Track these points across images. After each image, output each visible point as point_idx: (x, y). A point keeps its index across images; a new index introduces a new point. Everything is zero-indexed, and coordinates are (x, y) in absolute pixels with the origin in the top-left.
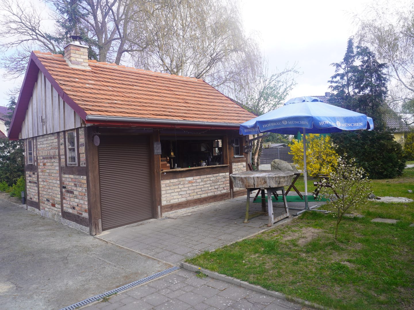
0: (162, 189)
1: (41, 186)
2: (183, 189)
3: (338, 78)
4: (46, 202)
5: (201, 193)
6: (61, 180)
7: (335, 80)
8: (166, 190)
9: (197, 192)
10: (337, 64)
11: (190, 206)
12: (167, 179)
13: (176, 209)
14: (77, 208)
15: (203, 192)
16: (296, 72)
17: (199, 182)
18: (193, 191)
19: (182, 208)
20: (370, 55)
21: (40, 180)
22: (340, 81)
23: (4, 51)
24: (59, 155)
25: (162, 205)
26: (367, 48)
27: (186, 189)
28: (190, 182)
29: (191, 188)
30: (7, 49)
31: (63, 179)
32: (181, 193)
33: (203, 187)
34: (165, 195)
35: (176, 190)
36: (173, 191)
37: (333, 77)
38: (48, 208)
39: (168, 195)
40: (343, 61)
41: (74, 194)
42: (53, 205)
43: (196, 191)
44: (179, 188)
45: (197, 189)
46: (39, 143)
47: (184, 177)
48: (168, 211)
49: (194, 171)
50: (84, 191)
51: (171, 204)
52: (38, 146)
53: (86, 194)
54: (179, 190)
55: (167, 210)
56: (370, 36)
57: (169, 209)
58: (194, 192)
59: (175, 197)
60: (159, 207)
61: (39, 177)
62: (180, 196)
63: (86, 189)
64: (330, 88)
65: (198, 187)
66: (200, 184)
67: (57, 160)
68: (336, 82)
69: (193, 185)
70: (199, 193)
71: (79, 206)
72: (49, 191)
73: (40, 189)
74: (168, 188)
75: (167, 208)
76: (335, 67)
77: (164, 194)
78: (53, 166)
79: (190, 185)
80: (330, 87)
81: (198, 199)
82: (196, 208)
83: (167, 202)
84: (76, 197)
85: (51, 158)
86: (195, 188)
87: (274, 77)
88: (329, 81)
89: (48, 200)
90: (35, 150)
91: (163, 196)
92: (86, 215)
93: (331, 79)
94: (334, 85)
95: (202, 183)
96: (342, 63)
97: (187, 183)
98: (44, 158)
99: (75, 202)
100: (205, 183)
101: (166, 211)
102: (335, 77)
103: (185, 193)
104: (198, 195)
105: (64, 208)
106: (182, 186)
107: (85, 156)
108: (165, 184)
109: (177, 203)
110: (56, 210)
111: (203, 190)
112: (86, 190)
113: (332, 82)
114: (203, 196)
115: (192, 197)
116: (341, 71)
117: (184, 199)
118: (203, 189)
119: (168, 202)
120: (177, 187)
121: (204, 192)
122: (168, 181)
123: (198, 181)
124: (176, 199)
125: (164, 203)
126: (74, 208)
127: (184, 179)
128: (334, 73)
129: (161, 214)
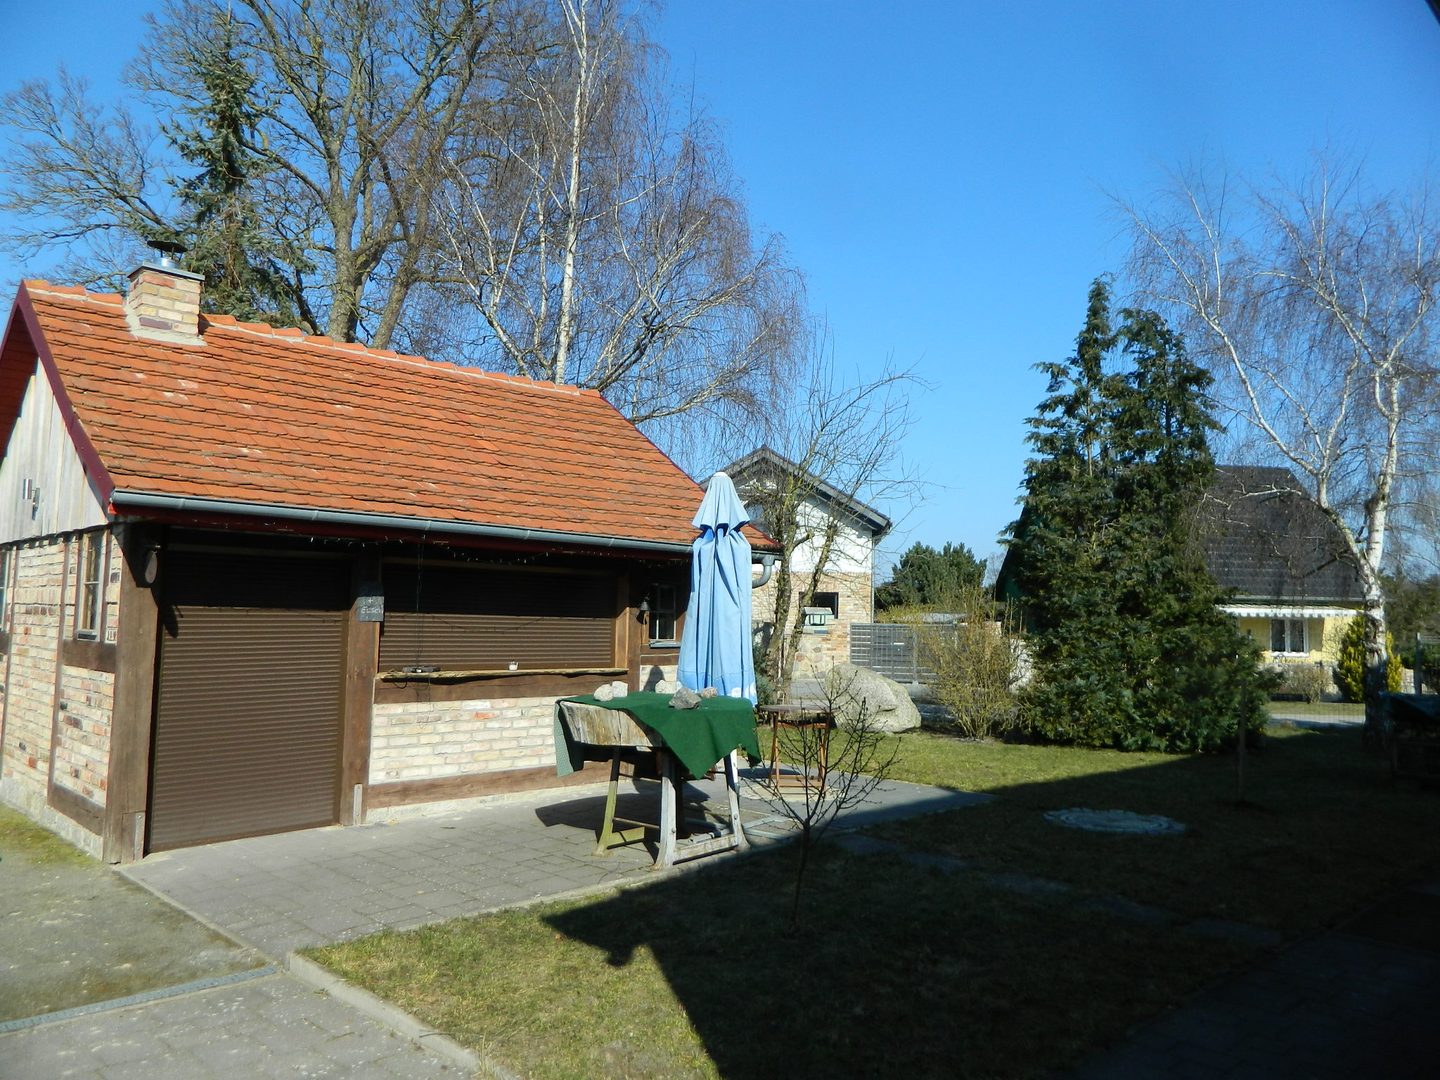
0: (375, 732)
1: (11, 699)
2: (449, 738)
3: (1060, 411)
4: (18, 752)
5: (515, 753)
6: (57, 684)
7: (1049, 416)
8: (388, 736)
9: (501, 750)
10: (1052, 365)
11: (470, 794)
12: (396, 701)
13: (422, 801)
14: (84, 774)
15: (525, 752)
17: (512, 719)
18: (487, 746)
19: (441, 798)
20: (1167, 342)
21: (12, 679)
22: (1064, 420)
23: (26, 255)
24: (63, 606)
25: (370, 783)
27: (461, 737)
28: (479, 716)
29: (479, 736)
30: (34, 250)
31: (64, 681)
32: (440, 749)
33: (524, 734)
34: (384, 753)
35: (424, 740)
36: (414, 740)
37: (1044, 407)
38: (19, 772)
39: (394, 753)
41: (84, 729)
42: (32, 764)
43: (497, 746)
44: (435, 733)
45: (501, 739)
46: (21, 563)
47: (459, 699)
48: (388, 805)
49: (496, 682)
50: (105, 720)
51: (403, 783)
52: (20, 573)
53: (109, 729)
54: (437, 739)
55: (386, 799)
57: (395, 799)
58: (491, 749)
59: (418, 761)
60: (358, 789)
61: (11, 671)
62: (439, 760)
63: (111, 713)
64: (1033, 440)
65: (506, 734)
66: (515, 726)
67: (54, 620)
68: (1052, 424)
69: (490, 725)
70: (507, 754)
71: (90, 767)
72: (30, 716)
73: (10, 709)
74: (397, 730)
75: (387, 794)
76: (1048, 375)
77: (377, 749)
78: (46, 638)
79: (478, 724)
80: (1030, 438)
81: (504, 772)
82: (493, 800)
83: (388, 773)
84: (84, 739)
85: (44, 612)
86: (497, 735)
88: (1029, 421)
89: (22, 747)
90: (12, 581)
91: (374, 755)
92: (99, 798)
93: (1036, 414)
94: (1045, 431)
95: (524, 723)
96: (1071, 361)
97: (466, 717)
98: (28, 612)
99: (82, 755)
100: (533, 723)
101: (382, 805)
102: (1050, 406)
103: (457, 749)
104: (506, 759)
105: (56, 774)
106: (449, 728)
107: (118, 613)
108: (386, 717)
109: (423, 780)
110: (38, 778)
111: (523, 744)
112: (108, 717)
113: (1038, 422)
114: (523, 764)
115: (483, 765)
116: (1068, 389)
117: (450, 771)
118: (523, 742)
119: (394, 774)
120: (429, 728)
121: (528, 752)
122: (397, 709)
123: (510, 714)
124: (423, 767)
125: (377, 776)
126: (76, 774)
127: (457, 704)
128: (1045, 396)
129: (364, 812)
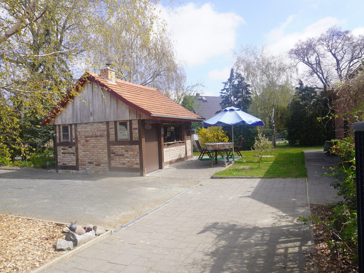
0: (164, 153)
1: (80, 155)
3: (225, 91)
4: (88, 164)
6: (109, 149)
10: (225, 83)
16: (203, 86)
20: (242, 79)
21: (80, 151)
22: (227, 93)
24: (108, 135)
26: (241, 74)
31: (112, 148)
32: (170, 156)
37: (222, 90)
38: (90, 168)
39: (166, 157)
40: (228, 81)
41: (125, 156)
44: (169, 153)
45: (175, 154)
49: (174, 144)
50: (136, 153)
52: (79, 130)
53: (138, 155)
55: (166, 164)
56: (242, 67)
60: (163, 163)
61: (79, 149)
62: (170, 158)
63: (139, 152)
67: (104, 138)
68: (224, 93)
73: (79, 157)
74: (166, 153)
76: (224, 85)
78: (99, 142)
83: (167, 160)
84: (126, 158)
85: (97, 137)
87: (189, 88)
88: (220, 93)
89: (90, 163)
90: (74, 132)
91: (164, 157)
93: (221, 91)
94: (223, 95)
96: (228, 82)
97: (172, 150)
98: (86, 137)
102: (223, 90)
104: (175, 157)
107: (138, 135)
108: (165, 150)
113: (222, 93)
116: (227, 87)
127: (171, 148)
128: (223, 88)
